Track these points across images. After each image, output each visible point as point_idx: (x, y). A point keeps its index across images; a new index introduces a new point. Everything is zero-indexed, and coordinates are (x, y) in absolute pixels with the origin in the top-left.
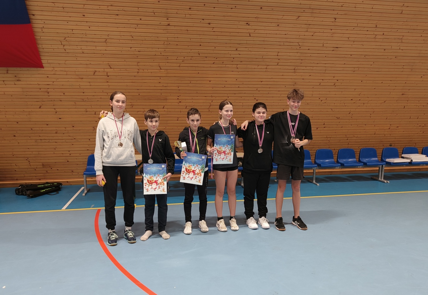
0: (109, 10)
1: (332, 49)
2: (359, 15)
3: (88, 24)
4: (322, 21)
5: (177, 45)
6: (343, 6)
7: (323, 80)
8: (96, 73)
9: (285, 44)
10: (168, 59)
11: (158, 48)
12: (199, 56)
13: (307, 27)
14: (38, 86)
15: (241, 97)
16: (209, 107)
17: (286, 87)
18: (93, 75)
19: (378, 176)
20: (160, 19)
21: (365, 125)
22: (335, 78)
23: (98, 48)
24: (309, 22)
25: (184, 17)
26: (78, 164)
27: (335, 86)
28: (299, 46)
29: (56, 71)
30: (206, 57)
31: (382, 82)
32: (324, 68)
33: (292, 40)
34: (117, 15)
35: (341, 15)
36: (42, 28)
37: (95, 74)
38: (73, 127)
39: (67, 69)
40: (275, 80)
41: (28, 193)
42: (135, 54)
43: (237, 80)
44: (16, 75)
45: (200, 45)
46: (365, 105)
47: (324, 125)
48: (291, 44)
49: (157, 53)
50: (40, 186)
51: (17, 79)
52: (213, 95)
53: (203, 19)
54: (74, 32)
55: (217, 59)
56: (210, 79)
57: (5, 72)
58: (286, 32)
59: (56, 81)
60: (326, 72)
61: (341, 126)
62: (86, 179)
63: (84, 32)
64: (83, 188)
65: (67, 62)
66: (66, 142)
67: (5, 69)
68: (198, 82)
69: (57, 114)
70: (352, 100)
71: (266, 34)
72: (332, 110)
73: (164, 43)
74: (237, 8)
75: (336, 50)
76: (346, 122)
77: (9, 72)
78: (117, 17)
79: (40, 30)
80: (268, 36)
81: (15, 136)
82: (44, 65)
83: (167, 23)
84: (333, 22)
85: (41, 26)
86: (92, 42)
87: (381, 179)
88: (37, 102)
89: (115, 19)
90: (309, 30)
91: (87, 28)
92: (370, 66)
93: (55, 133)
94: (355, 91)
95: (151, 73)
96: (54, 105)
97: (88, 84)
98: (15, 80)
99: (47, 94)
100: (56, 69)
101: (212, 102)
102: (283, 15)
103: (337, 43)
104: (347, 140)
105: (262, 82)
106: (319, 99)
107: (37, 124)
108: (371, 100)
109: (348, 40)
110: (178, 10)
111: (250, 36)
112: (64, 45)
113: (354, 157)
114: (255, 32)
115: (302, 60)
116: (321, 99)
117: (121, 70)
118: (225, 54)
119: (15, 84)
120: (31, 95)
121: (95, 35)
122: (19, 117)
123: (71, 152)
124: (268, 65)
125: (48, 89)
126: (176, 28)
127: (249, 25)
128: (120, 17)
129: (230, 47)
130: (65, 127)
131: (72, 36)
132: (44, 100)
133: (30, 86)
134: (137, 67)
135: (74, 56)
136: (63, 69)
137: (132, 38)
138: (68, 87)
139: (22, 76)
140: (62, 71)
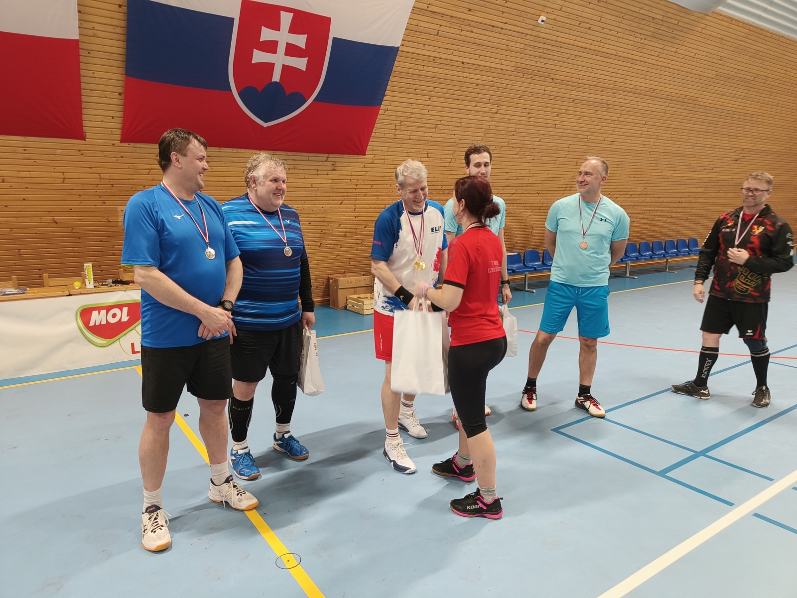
3: (430, 108)
4: (612, 116)
12: (508, 146)
14: (349, 177)
20: (492, 106)
23: (426, 134)
24: (602, 117)
29: (375, 159)
30: (513, 147)
33: (584, 133)
35: (626, 111)
36: (385, 110)
38: (365, 227)
39: (386, 157)
40: (559, 173)
42: (455, 142)
43: (529, 172)
44: (334, 163)
45: (513, 135)
48: (583, 137)
51: (332, 168)
53: (525, 109)
54: (413, 115)
55: (521, 150)
56: (507, 171)
57: (325, 159)
58: (583, 125)
59: (370, 171)
63: (421, 116)
67: (326, 155)
71: (568, 126)
74: (556, 100)
77: (329, 159)
78: (457, 102)
79: (382, 112)
82: (367, 152)
83: (495, 111)
84: (618, 117)
85: (385, 108)
86: (424, 127)
88: (341, 196)
91: (426, 112)
96: (356, 201)
98: (330, 169)
99: (354, 186)
100: (376, 157)
102: (586, 109)
103: (614, 137)
105: (548, 174)
107: (329, 224)
109: (623, 135)
110: (510, 98)
111: (555, 127)
112: (396, 130)
114: (560, 123)
117: (436, 160)
118: (529, 145)
119: (328, 174)
120: (337, 188)
121: (430, 119)
122: (314, 216)
124: (558, 157)
125: (359, 180)
126: (501, 116)
127: (558, 116)
128: (460, 102)
129: (536, 137)
131: (409, 120)
132: (349, 194)
133: (342, 177)
134: (452, 157)
135: (400, 142)
136: (383, 157)
137: (460, 125)
138: (379, 178)
139: (339, 164)
140: (381, 159)
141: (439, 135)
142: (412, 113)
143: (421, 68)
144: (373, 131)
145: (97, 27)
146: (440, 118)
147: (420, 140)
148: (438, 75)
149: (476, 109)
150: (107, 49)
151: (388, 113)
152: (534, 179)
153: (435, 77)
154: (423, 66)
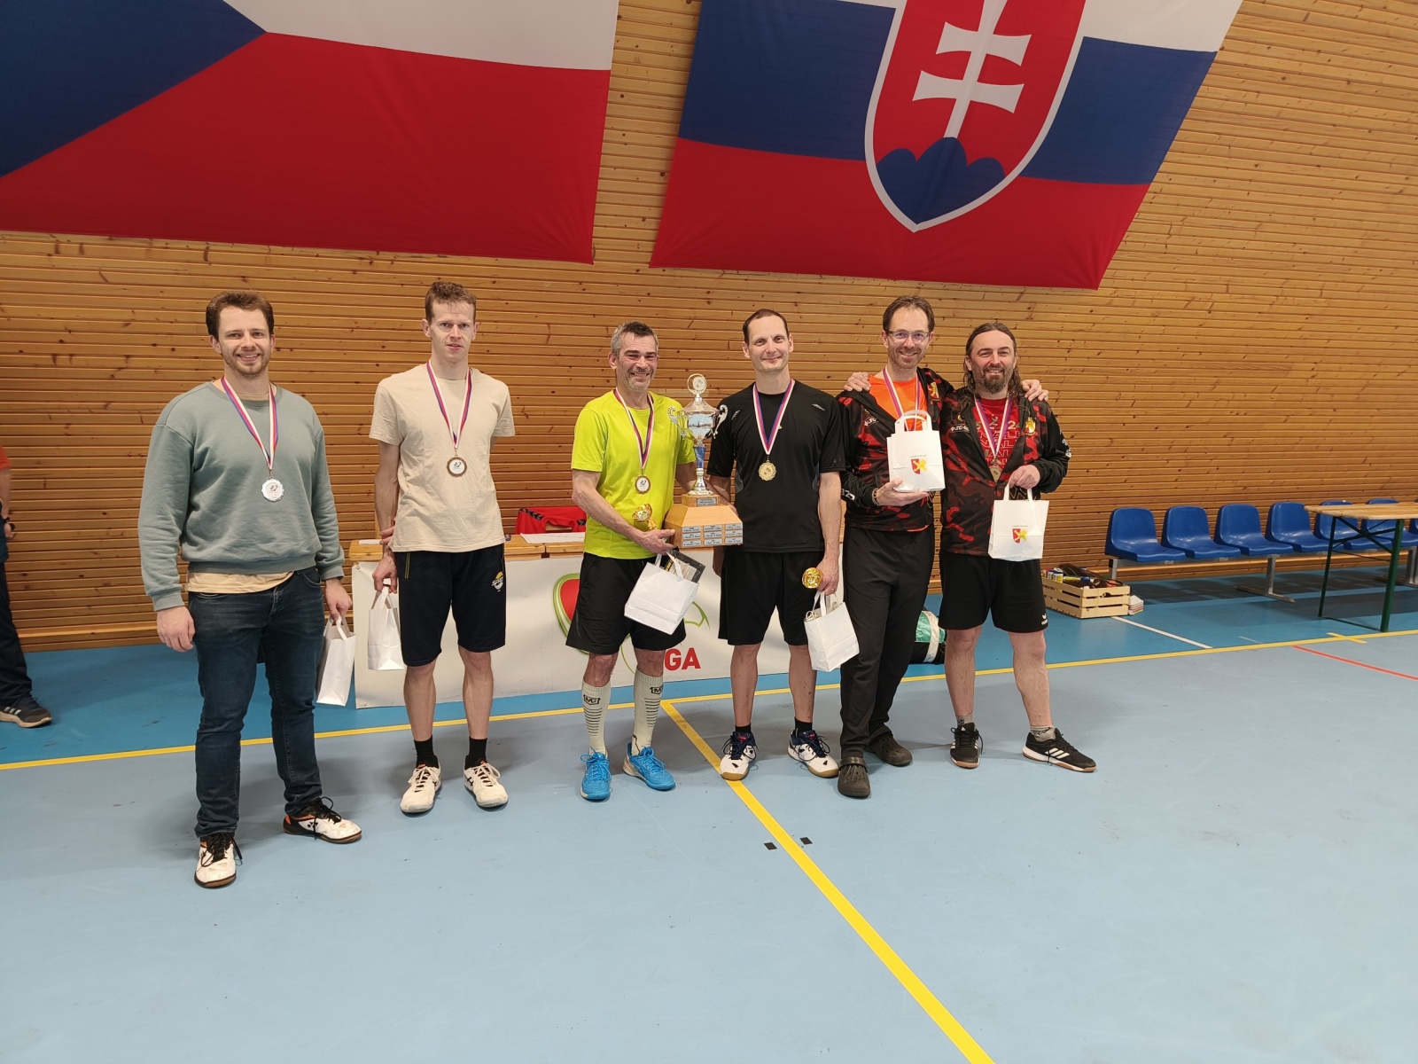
3: (1251, 185)
8: (1192, 304)
10: (1348, 272)
12: (1411, 266)
14: (1057, 335)
18: (1183, 307)
20: (1393, 178)
23: (1233, 243)
29: (1117, 297)
34: (1318, 166)
37: (1189, 307)
39: (1140, 293)
42: (1293, 259)
44: (1031, 306)
49: (1335, 259)
51: (1027, 315)
52: (1385, 361)
54: (1213, 203)
56: (1398, 322)
57: (1016, 297)
59: (1102, 321)
63: (1228, 204)
65: (1151, 276)
67: (1019, 289)
68: (1373, 329)
73: (1365, 235)
77: (1024, 298)
78: (1317, 171)
82: (1103, 282)
83: (1399, 188)
86: (1230, 228)
89: (1309, 176)
91: (1243, 195)
95: (1298, 305)
96: (1060, 383)
97: (1161, 330)
98: (1022, 318)
99: (1063, 354)
100: (1119, 292)
101: (1374, 378)
112: (1171, 235)
117: (1243, 298)
121: (1247, 211)
125: (1075, 340)
126: (1409, 200)
128: (1321, 171)
131: (1201, 214)
132: (1051, 368)
133: (1044, 334)
134: (1278, 292)
135: (1175, 261)
136: (1132, 293)
137: (1311, 222)
138: (1116, 337)
140: (1128, 297)
141: (1261, 245)
142: (1211, 198)
143: (1251, 97)
144: (1124, 239)
145: (644, 44)
146: (1271, 208)
147: (1217, 256)
148: (1286, 113)
149: (1356, 185)
150: (653, 87)
151: (1161, 198)
153: (1276, 117)
154: (1258, 92)
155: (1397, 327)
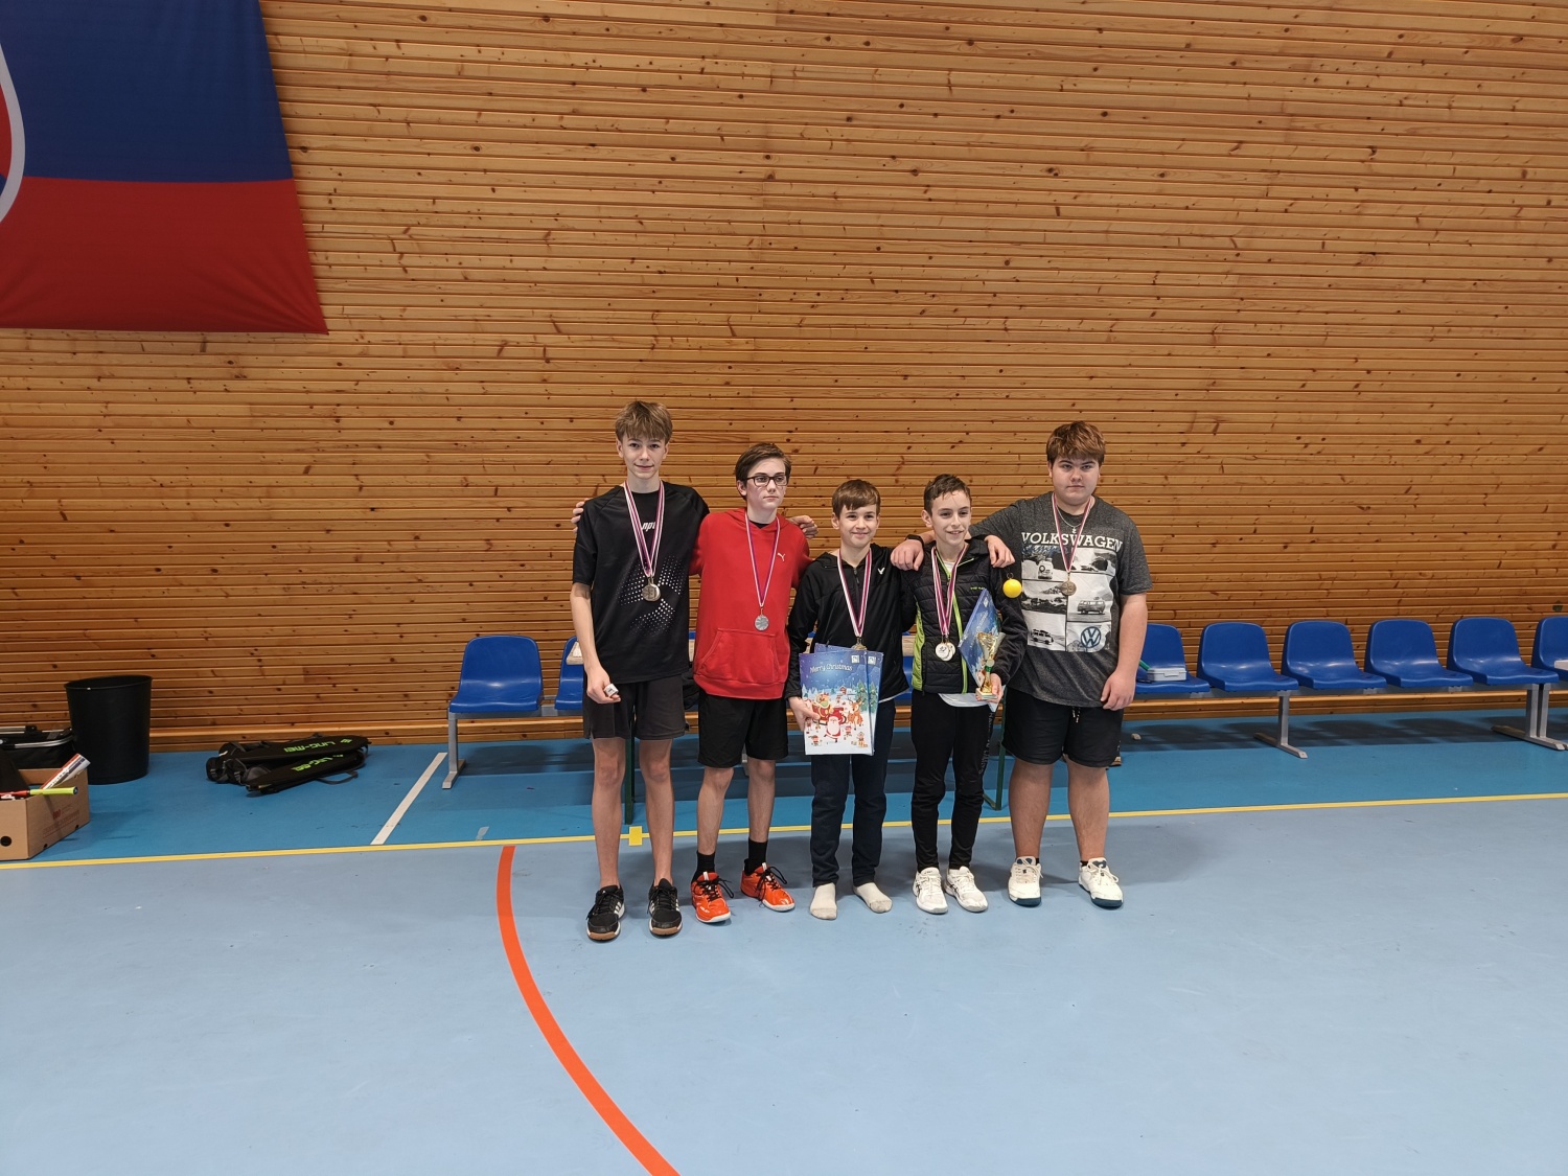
0: (565, 129)
1: (1356, 258)
2: (1464, 133)
3: (491, 178)
4: (1325, 159)
5: (796, 248)
6: (1406, 102)
7: (1314, 370)
8: (508, 351)
9: (1185, 241)
10: (761, 298)
11: (729, 261)
12: (872, 287)
13: (1269, 182)
14: (304, 397)
15: (1015, 433)
16: (898, 469)
17: (1178, 398)
18: (495, 355)
19: (1524, 723)
20: (740, 157)
21: (1465, 533)
22: (1362, 364)
23: (518, 262)
24: (1277, 164)
25: (828, 151)
26: (425, 672)
27: (1360, 392)
28: (1236, 248)
29: (369, 343)
30: (897, 291)
31: (1534, 379)
32: (1322, 329)
33: (1210, 229)
34: (593, 145)
35: (1397, 135)
36: (330, 194)
37: (504, 354)
38: (417, 538)
39: (406, 337)
40: (1141, 371)
41: (251, 774)
42: (647, 282)
43: (1001, 371)
44: (231, 358)
45: (879, 248)
46: (1468, 460)
47: (1311, 532)
48: (1207, 242)
49: (723, 280)
50: (294, 749)
51: (235, 371)
52: (914, 426)
53: (893, 157)
54: (441, 205)
55: (935, 299)
56: (904, 370)
57: (197, 347)
58: (1190, 201)
59: (366, 377)
60: (1328, 342)
61: (1375, 537)
62: (456, 722)
63: (473, 206)
64: (441, 757)
65: (410, 313)
66: (390, 591)
67: (196, 336)
68: (863, 381)
69: (362, 494)
70: (1418, 442)
71: (1118, 206)
72: (1343, 479)
73: (751, 242)
74: (1018, 115)
75: (1369, 262)
76: (1394, 523)
77: (209, 347)
78: (592, 152)
79: (321, 201)
80: (1123, 212)
81: (215, 571)
82: (330, 323)
83: (763, 172)
84: (1363, 161)
85: (328, 186)
86: (499, 240)
87: (1538, 735)
88: (298, 451)
89: (585, 159)
90: (1275, 191)
91: (486, 192)
92: (1490, 320)
93: (353, 560)
94: (1432, 409)
95: (701, 348)
96: (354, 464)
97: (477, 387)
98: (228, 376)
99: (331, 423)
100: (369, 336)
101: (910, 451)
102: (1183, 140)
103: (1374, 238)
104: (1395, 587)
105: (1092, 377)
106: (1299, 438)
107: (292, 528)
108: (1491, 444)
109: (1416, 226)
110: (806, 124)
111: (1058, 214)
112: (402, 253)
113: (1430, 652)
114: (1078, 199)
115: (1242, 299)
116: (1306, 439)
117: (593, 340)
118: (965, 280)
119: (226, 390)
120: (277, 429)
121: (511, 214)
122: (235, 506)
123: (404, 628)
124: (1117, 320)
125: (338, 405)
126: (797, 189)
127: (1056, 175)
128: (603, 152)
129: (985, 254)
130: (389, 541)
132: (322, 444)
133: (279, 397)
134: (652, 329)
135: (435, 290)
136: (393, 337)
137: (637, 227)
138: (406, 399)
139: (251, 360)
140: (390, 342)
141: (573, 263)
142: (433, 198)
143: (389, 48)
146: (551, 209)
148: (470, 69)
149: (677, 169)
151: (347, 202)
152: (1035, 394)
153: (460, 75)
154: (398, 41)
155: (906, 377)
